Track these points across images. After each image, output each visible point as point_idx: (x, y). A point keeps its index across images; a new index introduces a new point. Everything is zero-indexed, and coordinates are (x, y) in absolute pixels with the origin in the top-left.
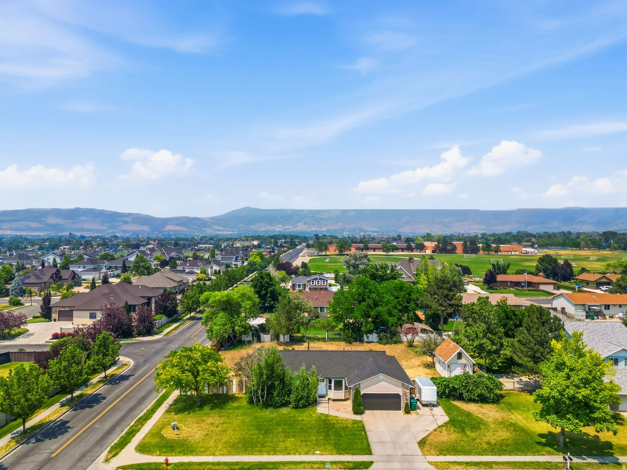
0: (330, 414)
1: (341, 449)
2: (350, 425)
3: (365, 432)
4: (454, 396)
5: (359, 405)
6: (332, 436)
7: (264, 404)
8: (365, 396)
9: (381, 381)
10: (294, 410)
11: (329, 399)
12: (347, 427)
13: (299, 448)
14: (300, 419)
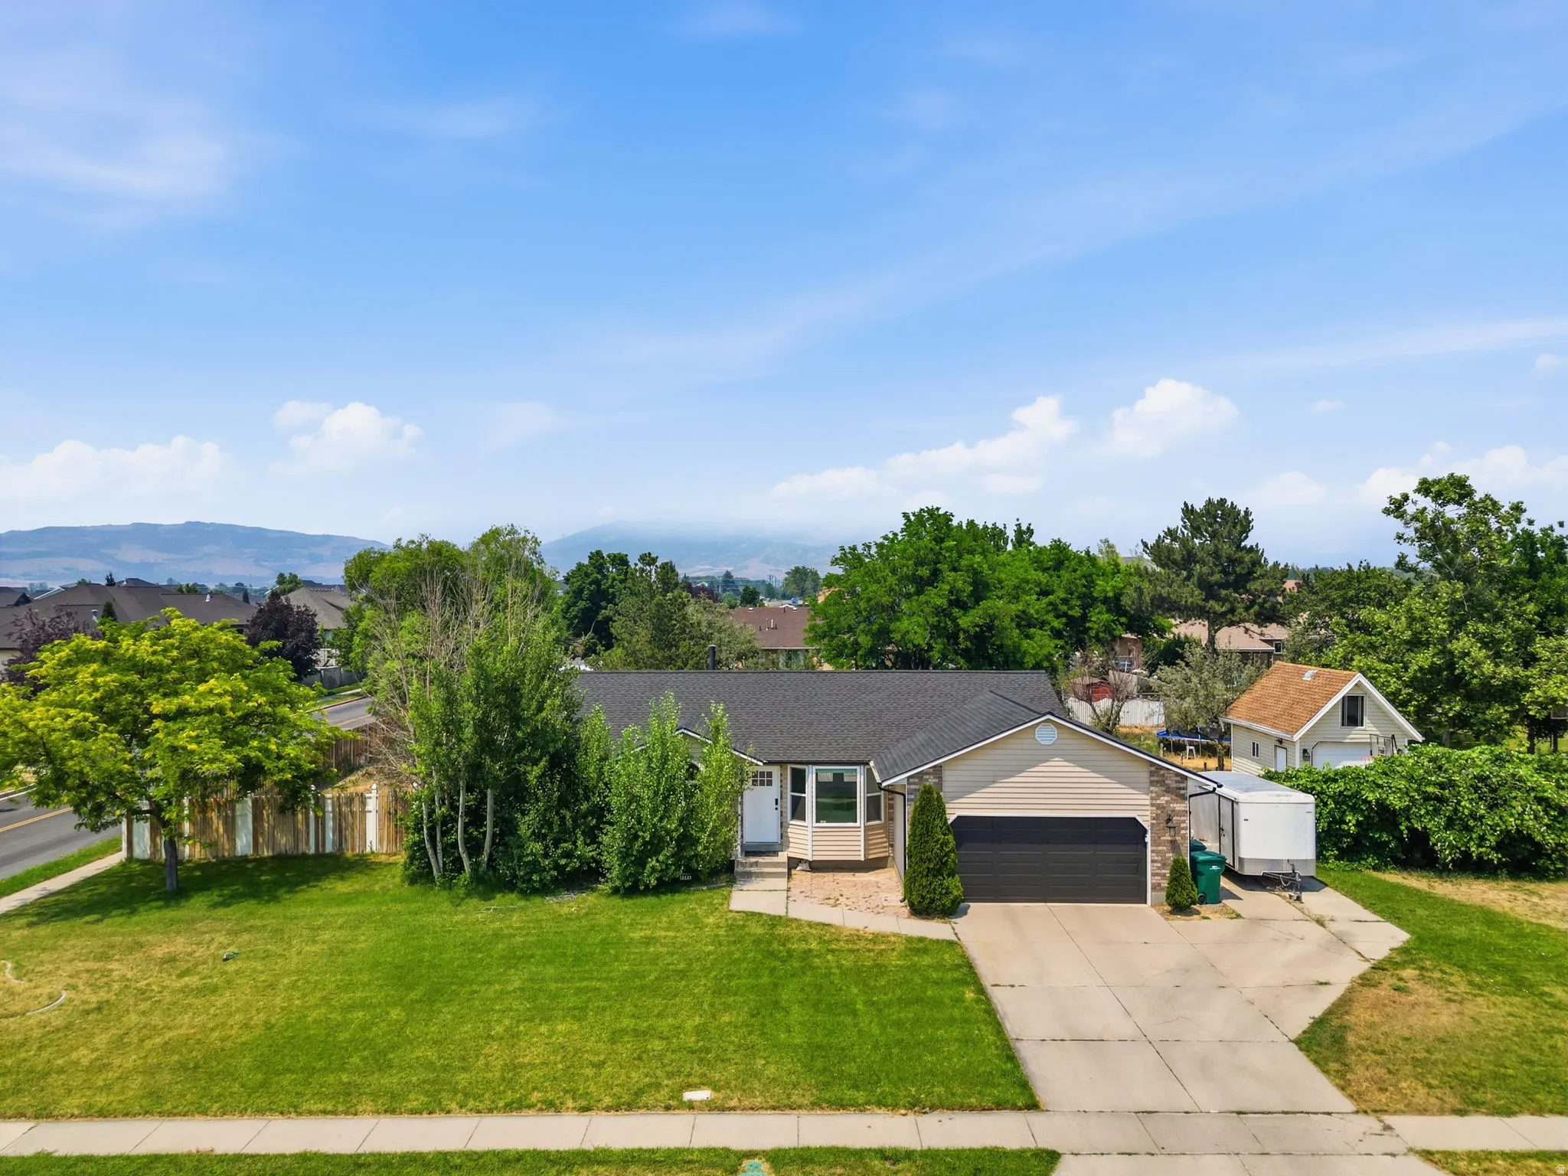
0: (792, 915)
1: (842, 1075)
2: (894, 960)
3: (981, 990)
4: (1378, 848)
5: (940, 869)
6: (795, 1008)
7: (477, 878)
8: (969, 828)
9: (1044, 755)
10: (616, 901)
11: (793, 863)
12: (880, 969)
13: (589, 1072)
14: (636, 935)
